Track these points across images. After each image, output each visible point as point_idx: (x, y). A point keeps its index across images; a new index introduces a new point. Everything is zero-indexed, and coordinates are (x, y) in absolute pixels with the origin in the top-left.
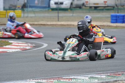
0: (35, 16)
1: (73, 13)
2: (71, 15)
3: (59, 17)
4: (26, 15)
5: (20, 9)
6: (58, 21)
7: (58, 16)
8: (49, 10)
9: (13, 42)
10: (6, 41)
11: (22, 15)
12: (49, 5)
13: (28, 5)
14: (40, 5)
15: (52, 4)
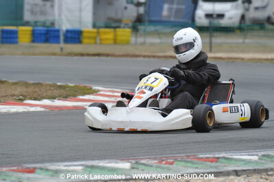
0: (161, 43)
1: (245, 38)
2: (241, 41)
4: (141, 40)
5: (129, 28)
6: (211, 51)
7: (211, 43)
9: (101, 88)
10: (86, 87)
11: (133, 40)
12: (193, 19)
13: (147, 18)
14: (172, 19)
15: (200, 18)
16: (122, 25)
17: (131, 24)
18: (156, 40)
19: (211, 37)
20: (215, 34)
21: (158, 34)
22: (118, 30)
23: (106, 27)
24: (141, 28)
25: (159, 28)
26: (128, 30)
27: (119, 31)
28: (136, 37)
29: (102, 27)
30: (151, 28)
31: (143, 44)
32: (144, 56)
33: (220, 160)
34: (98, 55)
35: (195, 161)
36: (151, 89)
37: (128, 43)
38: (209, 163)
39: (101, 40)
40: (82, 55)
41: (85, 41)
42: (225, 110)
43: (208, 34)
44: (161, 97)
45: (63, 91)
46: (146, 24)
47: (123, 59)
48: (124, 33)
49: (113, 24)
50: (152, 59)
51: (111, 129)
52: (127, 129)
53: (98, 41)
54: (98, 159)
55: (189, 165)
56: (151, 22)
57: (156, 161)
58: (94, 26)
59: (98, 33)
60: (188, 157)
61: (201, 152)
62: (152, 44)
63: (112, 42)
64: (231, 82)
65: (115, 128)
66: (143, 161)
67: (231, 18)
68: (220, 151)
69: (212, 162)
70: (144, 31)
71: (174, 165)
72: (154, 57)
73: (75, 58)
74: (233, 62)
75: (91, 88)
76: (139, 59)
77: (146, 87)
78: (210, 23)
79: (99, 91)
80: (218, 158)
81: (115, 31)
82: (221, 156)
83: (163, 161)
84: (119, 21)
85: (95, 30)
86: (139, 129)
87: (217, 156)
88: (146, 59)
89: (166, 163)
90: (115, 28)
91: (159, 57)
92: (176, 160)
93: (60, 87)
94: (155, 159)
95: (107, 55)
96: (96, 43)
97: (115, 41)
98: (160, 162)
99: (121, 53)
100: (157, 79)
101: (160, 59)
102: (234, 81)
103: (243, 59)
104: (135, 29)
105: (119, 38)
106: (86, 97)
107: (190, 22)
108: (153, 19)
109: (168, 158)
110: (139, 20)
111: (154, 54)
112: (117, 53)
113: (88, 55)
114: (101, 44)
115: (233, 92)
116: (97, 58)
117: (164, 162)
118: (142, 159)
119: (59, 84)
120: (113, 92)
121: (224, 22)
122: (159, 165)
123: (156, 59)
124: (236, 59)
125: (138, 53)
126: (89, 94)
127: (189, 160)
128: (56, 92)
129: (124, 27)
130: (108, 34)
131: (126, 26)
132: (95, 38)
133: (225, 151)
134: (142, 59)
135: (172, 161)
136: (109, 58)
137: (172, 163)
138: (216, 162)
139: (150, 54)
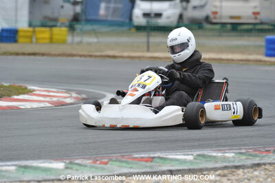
0: (98, 42)
3: (151, 45)
4: (77, 39)
5: (66, 26)
6: (148, 50)
7: (148, 43)
8: (130, 29)
9: (36, 88)
10: (20, 86)
11: (69, 39)
12: (131, 19)
13: (83, 18)
14: (110, 18)
15: (137, 17)
16: (59, 24)
17: (67, 23)
18: (93, 40)
19: (148, 36)
20: (153, 33)
21: (95, 33)
22: (54, 29)
23: (43, 26)
24: (78, 27)
25: (96, 27)
26: (64, 29)
27: (56, 30)
28: (73, 36)
29: (38, 26)
30: (88, 27)
31: (80, 43)
32: (81, 56)
33: (155, 159)
34: (34, 54)
35: (130, 160)
36: (144, 87)
37: (64, 42)
38: (144, 163)
39: (37, 39)
40: (17, 54)
41: (21, 40)
42: (217, 108)
43: (145, 34)
44: (155, 95)
46: (83, 23)
47: (59, 58)
48: (61, 32)
49: (50, 23)
50: (88, 59)
51: (104, 126)
52: (119, 126)
53: (34, 40)
54: (32, 160)
55: (124, 164)
56: (88, 21)
57: (91, 161)
58: (30, 25)
59: (34, 32)
60: (123, 156)
61: (137, 152)
62: (89, 44)
63: (48, 41)
64: (224, 81)
65: (107, 125)
66: (77, 161)
67: (168, 17)
68: (156, 151)
69: (147, 161)
70: (81, 30)
71: (109, 165)
72: (90, 56)
73: (10, 57)
75: (26, 88)
76: (75, 58)
77: (139, 85)
78: (148, 22)
79: (34, 90)
80: (153, 158)
81: (51, 30)
82: (156, 155)
83: (97, 160)
84: (56, 20)
85: (31, 29)
86: (131, 126)
87: (152, 155)
88: (83, 59)
89: (101, 163)
90: (51, 27)
91: (96, 56)
92: (111, 160)
94: (89, 159)
95: (43, 55)
96: (32, 42)
97: (51, 40)
98: (95, 162)
99: (57, 53)
100: (150, 77)
101: (97, 59)
102: (227, 80)
104: (71, 28)
105: (55, 37)
106: (21, 97)
107: (127, 21)
108: (90, 18)
109: (102, 158)
110: (76, 19)
111: (91, 54)
112: (53, 53)
113: (24, 54)
114: (37, 43)
115: (227, 91)
116: (32, 57)
117: (98, 162)
118: (76, 159)
120: (49, 91)
121: (161, 22)
122: (93, 165)
123: (92, 59)
125: (74, 53)
126: (24, 93)
127: (123, 160)
129: (60, 26)
130: (44, 34)
131: (63, 25)
132: (31, 37)
133: (160, 150)
134: (78, 58)
135: (106, 160)
136: (45, 57)
137: (106, 163)
138: (151, 161)
139: (86, 53)
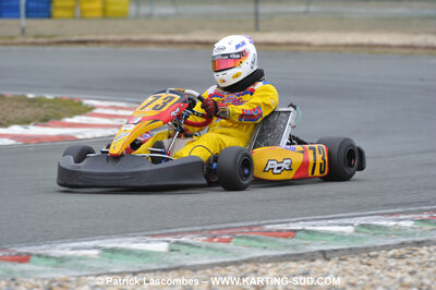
1: (309, 3)
2: (302, 8)
3: (261, 18)
6: (257, 28)
7: (257, 15)
10: (72, 100)
33: (298, 234)
38: (282, 240)
39: (82, 11)
45: (38, 110)
53: (78, 13)
55: (254, 243)
57: (205, 238)
69: (286, 237)
73: (50, 49)
74: (296, 52)
75: (80, 103)
79: (93, 108)
80: (295, 231)
83: (215, 237)
87: (293, 227)
89: (219, 241)
92: (233, 235)
93: (32, 101)
95: (100, 43)
96: (74, 17)
98: (211, 239)
103: (308, 45)
119: (30, 96)
120: (116, 108)
122: (210, 244)
124: (299, 44)
126: (80, 113)
128: (29, 112)
130: (94, 2)
135: (228, 237)
137: (228, 241)
138: (293, 237)
